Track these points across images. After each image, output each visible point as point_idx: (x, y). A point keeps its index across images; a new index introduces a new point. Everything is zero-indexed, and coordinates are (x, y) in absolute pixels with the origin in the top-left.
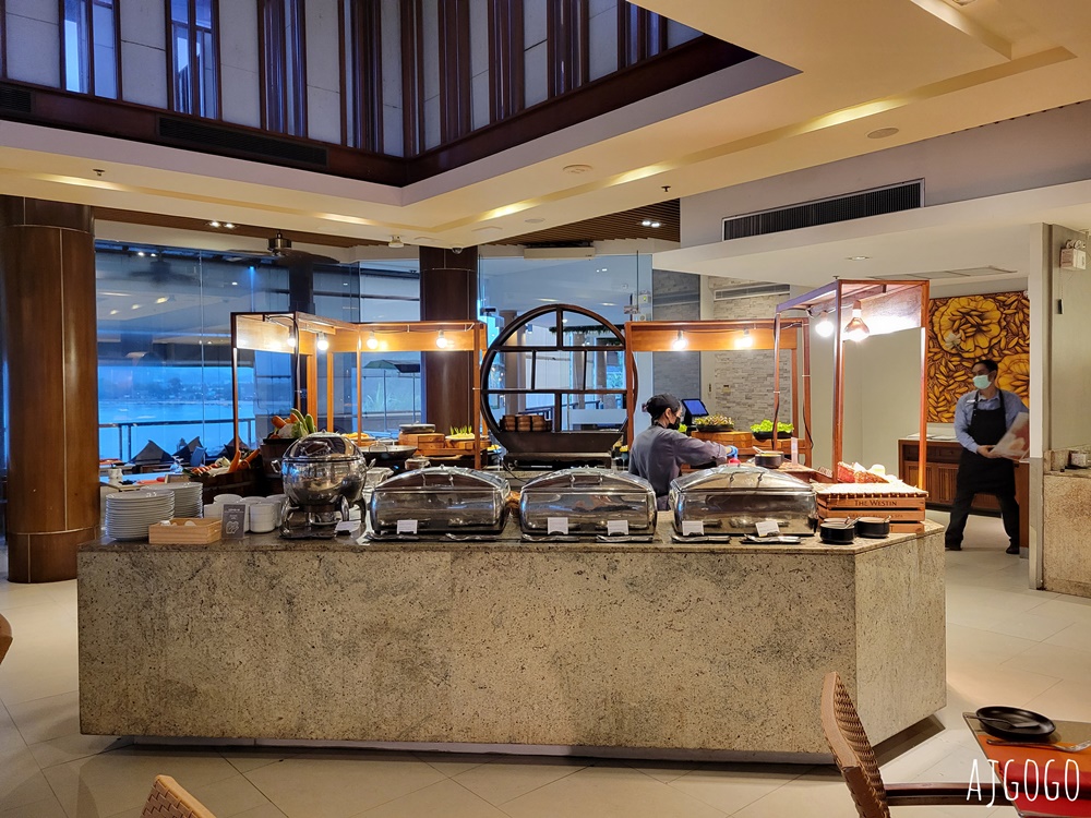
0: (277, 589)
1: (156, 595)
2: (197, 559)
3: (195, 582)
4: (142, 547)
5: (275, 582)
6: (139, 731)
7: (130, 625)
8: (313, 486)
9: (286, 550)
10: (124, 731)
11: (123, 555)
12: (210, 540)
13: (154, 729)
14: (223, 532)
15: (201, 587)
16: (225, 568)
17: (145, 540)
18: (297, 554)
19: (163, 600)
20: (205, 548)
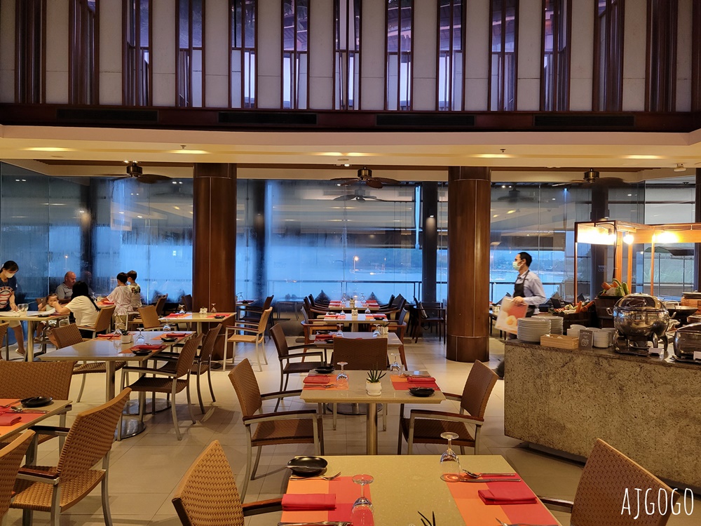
0: (613, 380)
1: (544, 372)
2: (567, 357)
3: (565, 368)
4: (537, 346)
5: (611, 376)
6: (534, 441)
7: (530, 385)
8: (633, 325)
9: (619, 359)
10: (527, 439)
11: (527, 349)
12: (573, 348)
13: (542, 441)
14: (580, 345)
15: (568, 372)
16: (582, 364)
17: (538, 343)
18: (626, 362)
19: (547, 375)
20: (571, 351)
